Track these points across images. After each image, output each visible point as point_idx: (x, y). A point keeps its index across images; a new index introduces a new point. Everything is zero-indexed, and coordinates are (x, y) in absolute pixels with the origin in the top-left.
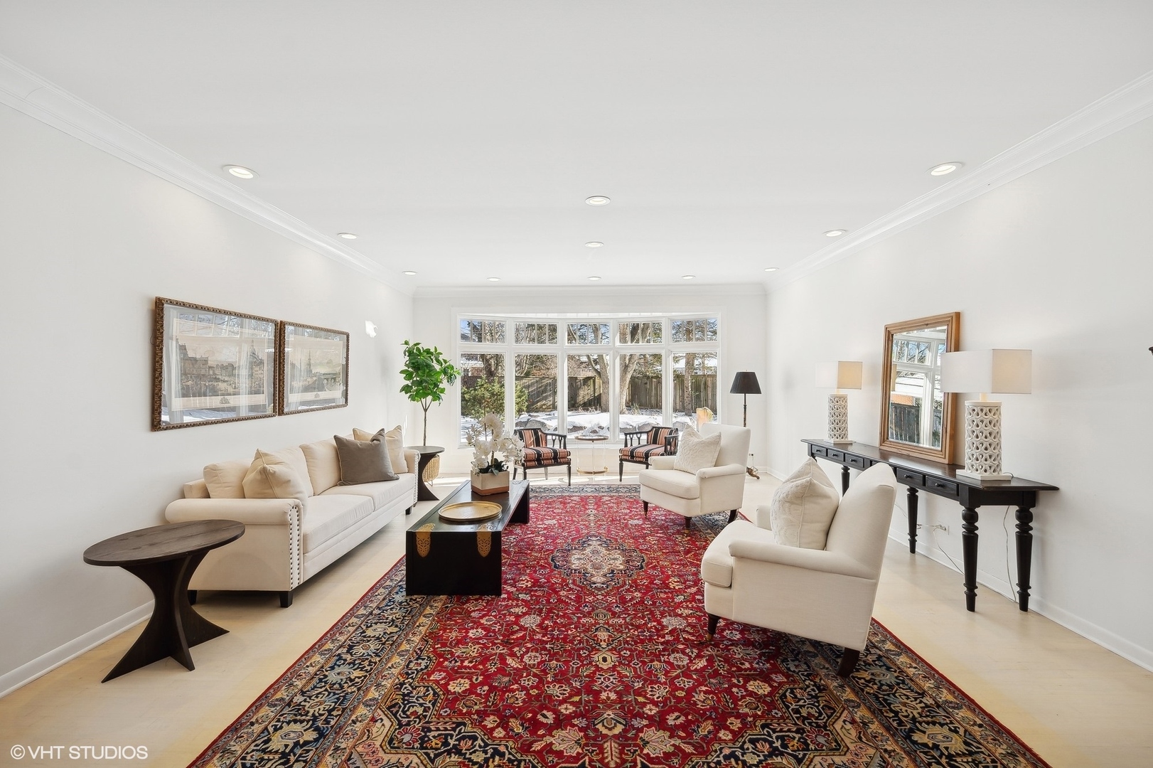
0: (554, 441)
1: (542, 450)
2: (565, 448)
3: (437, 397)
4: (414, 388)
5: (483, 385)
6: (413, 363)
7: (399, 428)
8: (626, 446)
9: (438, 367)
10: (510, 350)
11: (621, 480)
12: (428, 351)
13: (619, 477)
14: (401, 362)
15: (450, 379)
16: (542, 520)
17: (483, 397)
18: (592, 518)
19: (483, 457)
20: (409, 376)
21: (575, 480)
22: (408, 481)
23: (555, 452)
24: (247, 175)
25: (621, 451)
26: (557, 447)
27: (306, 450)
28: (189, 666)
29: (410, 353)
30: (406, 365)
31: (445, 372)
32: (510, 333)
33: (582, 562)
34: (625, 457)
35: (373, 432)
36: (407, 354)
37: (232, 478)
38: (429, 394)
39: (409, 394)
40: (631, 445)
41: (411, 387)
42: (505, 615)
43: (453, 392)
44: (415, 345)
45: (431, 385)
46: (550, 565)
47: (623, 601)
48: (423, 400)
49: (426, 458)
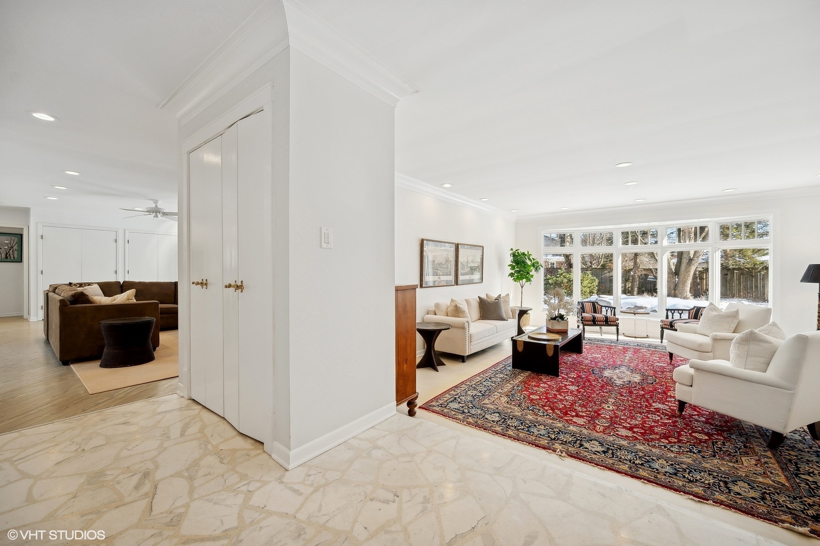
0: (607, 311)
1: (596, 315)
2: (615, 315)
3: (529, 280)
4: (516, 275)
5: (562, 274)
6: (515, 261)
7: (508, 295)
8: (667, 317)
9: (529, 263)
10: (577, 252)
11: (662, 342)
12: (524, 254)
13: (660, 341)
14: (509, 260)
15: (537, 269)
16: (591, 354)
17: (562, 282)
18: (627, 358)
19: (553, 311)
20: (513, 268)
21: (621, 338)
22: (513, 322)
23: (607, 318)
24: (449, 186)
25: (662, 321)
26: (609, 314)
27: (467, 301)
28: (437, 370)
29: (514, 255)
30: (511, 262)
31: (533, 265)
32: (577, 240)
33: (611, 374)
34: (665, 326)
35: (496, 296)
36: (512, 255)
37: (444, 308)
38: (524, 278)
39: (513, 278)
40: (673, 318)
41: (514, 274)
42: (559, 383)
43: (539, 277)
44: (516, 250)
45: (525, 273)
46: (590, 372)
47: (631, 392)
48: (521, 281)
49: (522, 313)
